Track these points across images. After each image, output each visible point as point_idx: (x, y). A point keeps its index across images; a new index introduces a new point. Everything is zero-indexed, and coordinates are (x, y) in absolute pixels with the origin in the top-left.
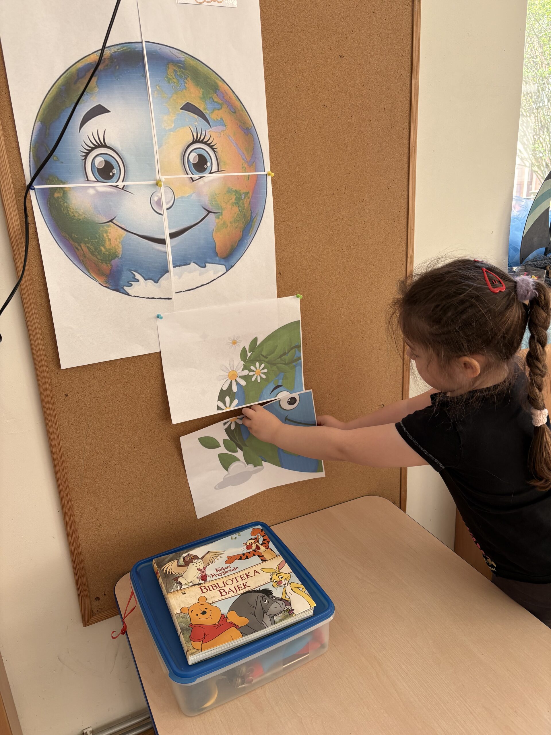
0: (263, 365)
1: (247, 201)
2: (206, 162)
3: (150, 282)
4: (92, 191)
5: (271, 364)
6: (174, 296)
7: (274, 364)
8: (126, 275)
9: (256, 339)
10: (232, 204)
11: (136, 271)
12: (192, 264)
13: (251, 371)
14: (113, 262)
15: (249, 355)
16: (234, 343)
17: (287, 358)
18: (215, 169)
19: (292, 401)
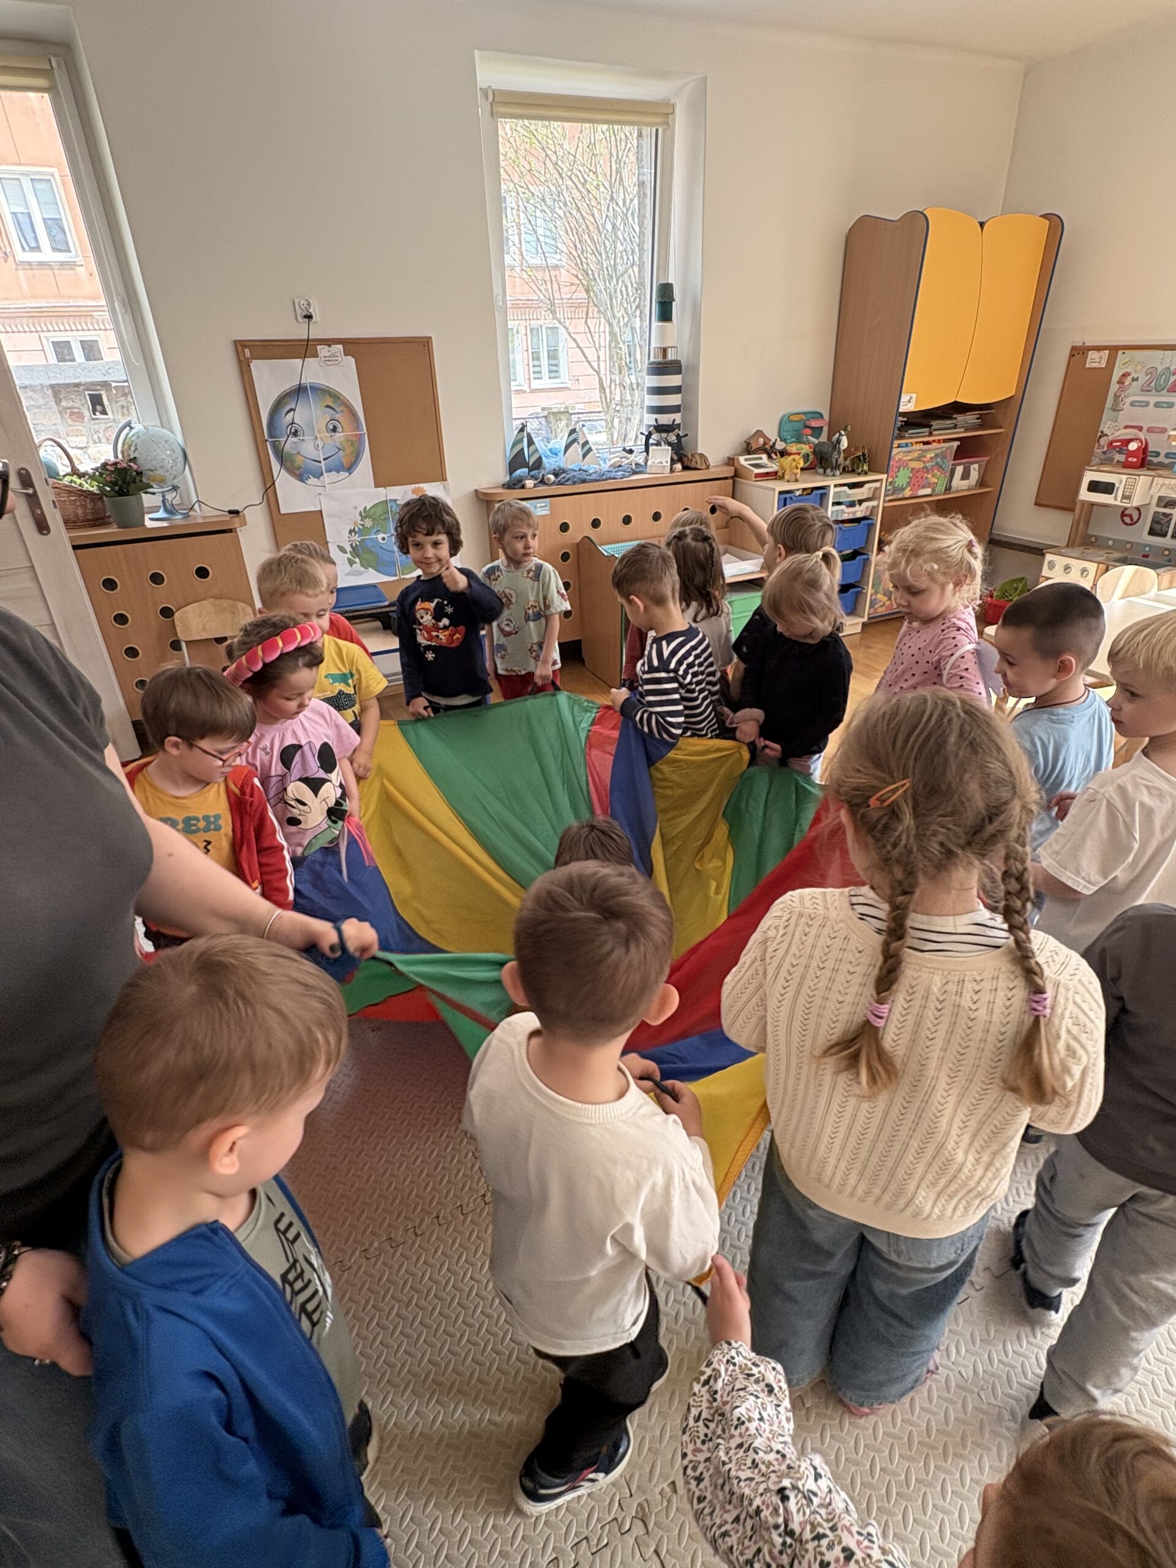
0: (370, 520)
1: (356, 445)
2: (336, 428)
3: (316, 479)
4: (290, 442)
6: (327, 486)
7: (376, 520)
8: (305, 476)
9: (366, 507)
10: (350, 446)
11: (309, 474)
12: (334, 472)
14: (300, 470)
15: (363, 514)
16: (356, 508)
17: (382, 517)
18: (340, 431)
19: (383, 539)
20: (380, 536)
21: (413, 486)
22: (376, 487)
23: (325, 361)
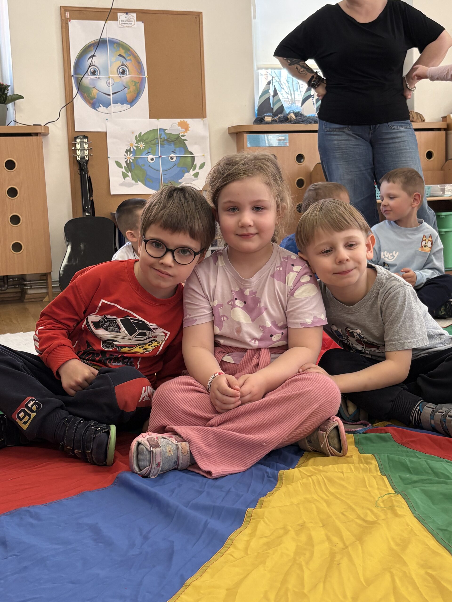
0: (143, 143)
1: (138, 85)
2: (125, 72)
3: (105, 108)
4: (89, 78)
5: (146, 143)
6: (112, 114)
7: (148, 144)
8: (97, 104)
9: (141, 133)
10: (133, 85)
11: (101, 104)
12: (119, 104)
13: (138, 144)
14: (94, 100)
15: (138, 138)
16: (133, 133)
17: (153, 142)
18: (128, 74)
19: (152, 159)
20: (150, 157)
21: (179, 120)
22: (150, 118)
23: (122, 23)
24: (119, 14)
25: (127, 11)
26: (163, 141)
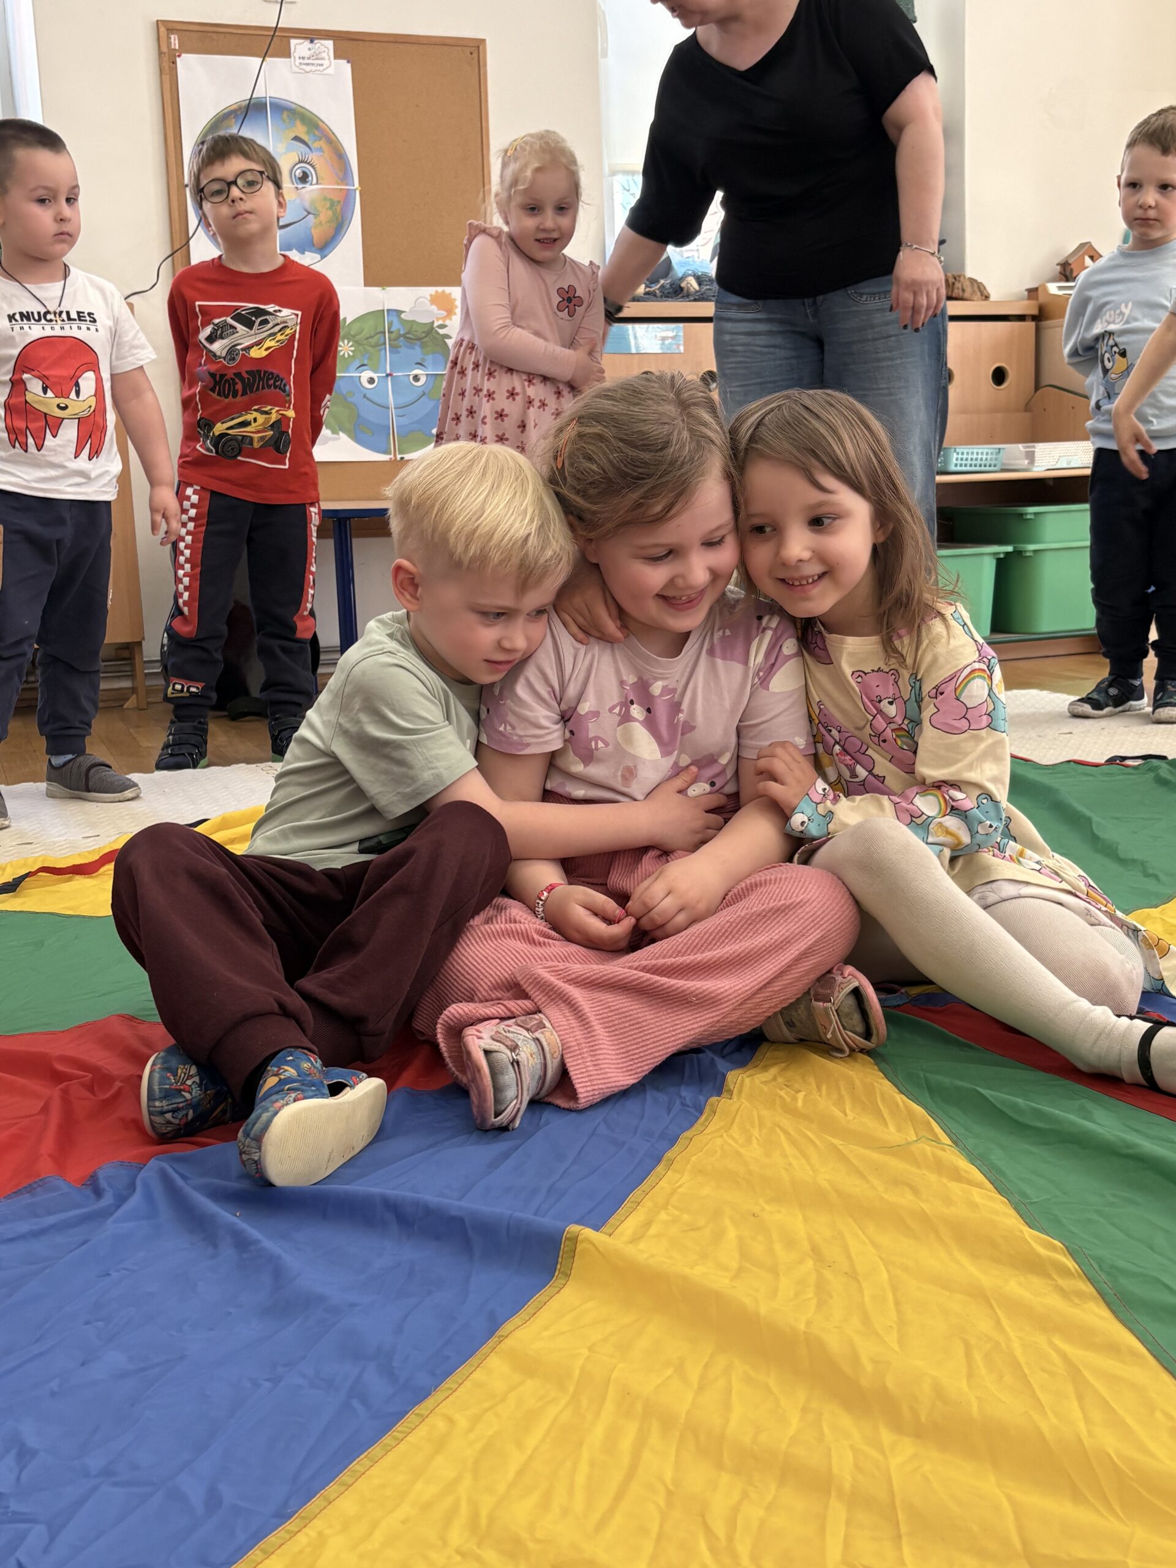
0: (351, 344)
1: (339, 208)
2: (308, 177)
5: (357, 343)
7: (361, 344)
10: (327, 209)
17: (373, 341)
18: (315, 181)
19: (371, 381)
20: (366, 375)
21: (432, 290)
22: (366, 284)
23: (301, 64)
24: (293, 42)
25: (311, 35)
26: (396, 339)
